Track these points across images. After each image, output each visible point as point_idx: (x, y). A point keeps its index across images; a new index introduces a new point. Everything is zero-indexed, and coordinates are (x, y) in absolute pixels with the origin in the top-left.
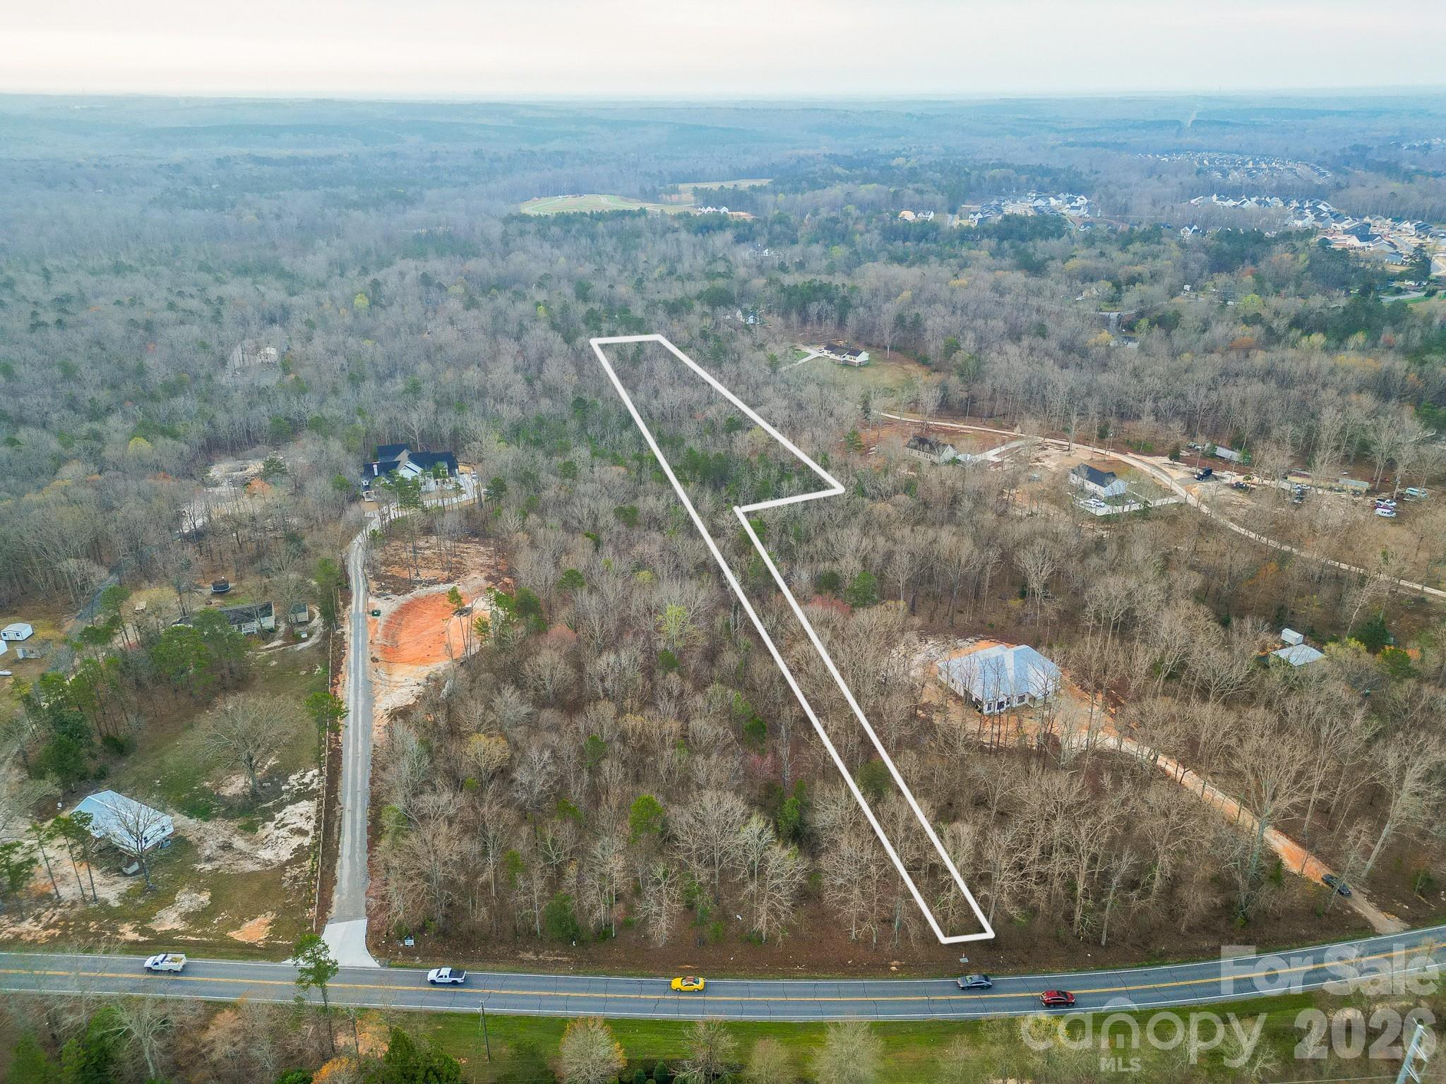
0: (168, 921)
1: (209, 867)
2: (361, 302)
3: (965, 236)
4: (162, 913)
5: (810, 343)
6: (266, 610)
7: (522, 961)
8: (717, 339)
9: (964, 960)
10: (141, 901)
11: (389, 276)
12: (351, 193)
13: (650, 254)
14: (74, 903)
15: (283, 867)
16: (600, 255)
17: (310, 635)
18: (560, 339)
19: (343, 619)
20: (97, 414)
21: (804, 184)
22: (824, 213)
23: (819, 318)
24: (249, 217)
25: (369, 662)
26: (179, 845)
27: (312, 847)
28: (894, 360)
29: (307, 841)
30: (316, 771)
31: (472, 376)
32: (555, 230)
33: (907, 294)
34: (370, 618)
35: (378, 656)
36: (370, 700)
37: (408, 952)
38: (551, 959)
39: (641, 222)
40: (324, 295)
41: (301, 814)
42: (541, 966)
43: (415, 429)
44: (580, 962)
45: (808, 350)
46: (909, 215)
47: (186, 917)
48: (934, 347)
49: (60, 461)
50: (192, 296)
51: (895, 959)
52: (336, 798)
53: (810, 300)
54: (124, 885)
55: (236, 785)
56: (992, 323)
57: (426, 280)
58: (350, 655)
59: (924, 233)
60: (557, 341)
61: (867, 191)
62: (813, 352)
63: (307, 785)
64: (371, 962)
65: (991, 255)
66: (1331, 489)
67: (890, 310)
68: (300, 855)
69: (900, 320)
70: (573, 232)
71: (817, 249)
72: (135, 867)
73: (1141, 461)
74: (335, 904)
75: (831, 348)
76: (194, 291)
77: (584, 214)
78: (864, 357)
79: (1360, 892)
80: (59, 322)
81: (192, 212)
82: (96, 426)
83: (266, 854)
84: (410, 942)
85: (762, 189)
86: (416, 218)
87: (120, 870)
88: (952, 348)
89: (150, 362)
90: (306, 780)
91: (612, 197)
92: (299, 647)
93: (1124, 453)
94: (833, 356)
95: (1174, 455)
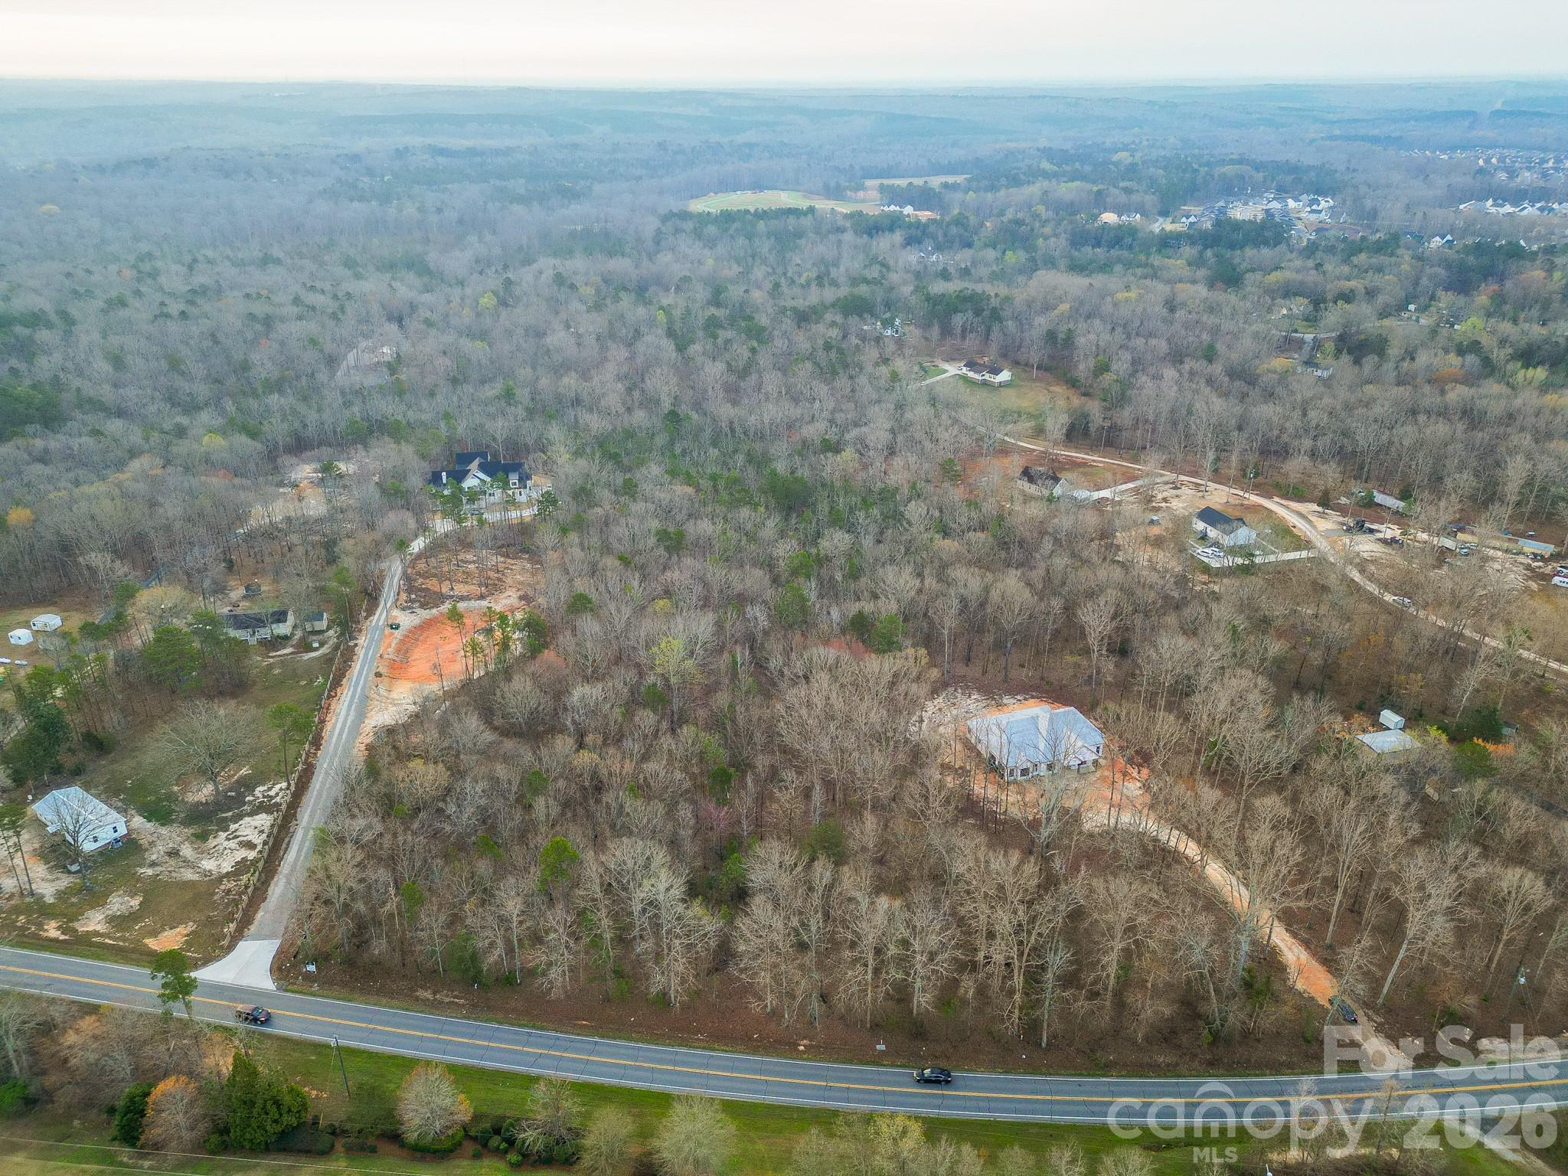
0: (94, 922)
1: (150, 872)
2: (487, 301)
3: (1167, 243)
4: (90, 913)
5: (950, 359)
6: (280, 617)
7: (417, 999)
8: (841, 351)
9: (881, 1047)
10: (74, 900)
11: (525, 277)
12: (519, 185)
13: (804, 259)
14: (12, 896)
15: (221, 878)
16: (753, 256)
17: (322, 644)
18: (673, 347)
19: (360, 631)
20: (192, 407)
21: (1003, 181)
22: (1010, 214)
23: (964, 331)
24: (410, 210)
25: (372, 676)
26: (128, 848)
27: (255, 861)
28: (1037, 379)
29: (252, 855)
30: (284, 785)
31: (570, 382)
32: (711, 230)
33: (1064, 307)
34: (388, 631)
35: (383, 670)
36: (361, 715)
37: (309, 977)
38: (447, 1000)
39: (807, 222)
40: (457, 292)
41: (255, 827)
42: (435, 1006)
43: (498, 437)
44: (475, 1006)
45: (946, 366)
46: (1109, 218)
47: (111, 920)
48: (1083, 368)
49: (133, 453)
50: (323, 292)
51: (804, 1038)
52: (294, 815)
53: (956, 311)
54: (65, 882)
55: (203, 793)
56: (1153, 342)
57: (559, 279)
58: (357, 667)
59: (1118, 238)
60: (669, 347)
61: (1067, 190)
62: (952, 369)
63: (272, 798)
64: (268, 984)
65: (1190, 264)
66: (1507, 551)
67: (1041, 323)
68: (242, 867)
69: (1051, 336)
70: (731, 231)
71: (991, 254)
72: (78, 866)
73: (1287, 507)
74: (256, 923)
75: (971, 365)
76: (327, 287)
77: (747, 212)
78: (1005, 376)
79: (1370, 1019)
80: (183, 314)
81: (356, 204)
82: (184, 420)
83: (208, 864)
84: (312, 968)
85: (954, 187)
86: (575, 214)
87: (65, 867)
88: (1103, 368)
89: (255, 357)
90: (272, 793)
91: (794, 194)
92: (307, 656)
93: (1269, 497)
94: (971, 374)
95: (1322, 502)
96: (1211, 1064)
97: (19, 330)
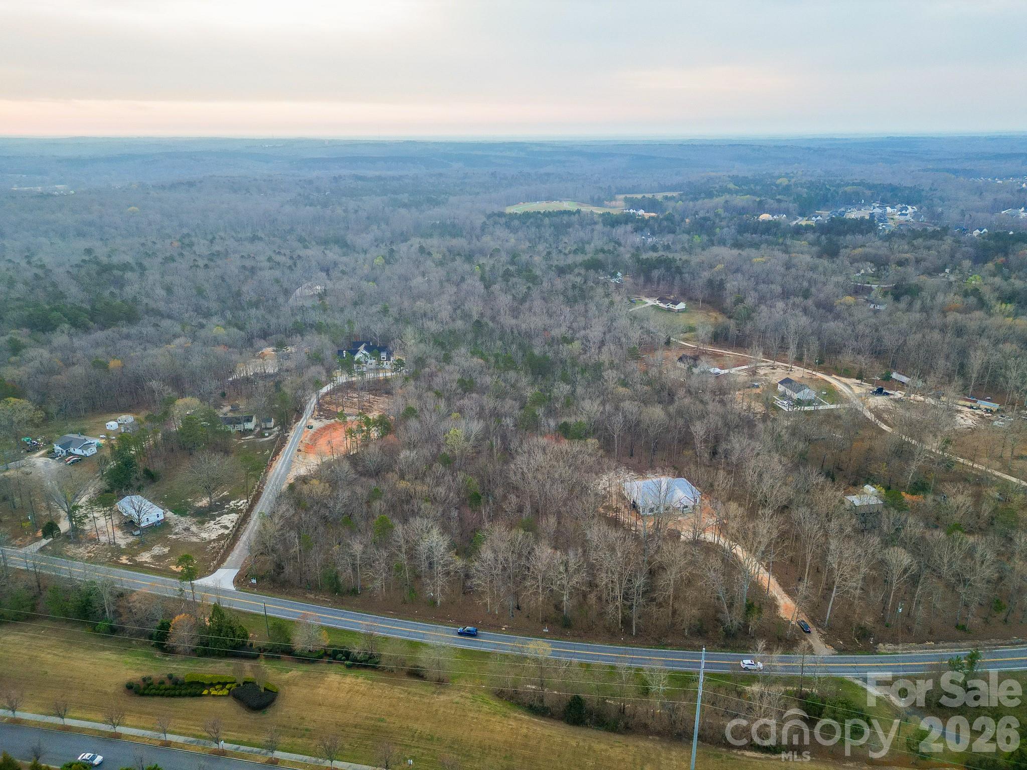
0: (145, 557)
1: (174, 537)
2: (379, 261)
3: (798, 231)
4: (143, 554)
5: (649, 296)
6: (249, 420)
7: (306, 598)
8: (581, 290)
9: (546, 630)
10: (136, 547)
11: (403, 248)
12: (404, 197)
14: (104, 544)
15: (210, 542)
16: (540, 238)
17: (270, 435)
18: (483, 286)
19: (291, 429)
20: (208, 315)
21: (703, 195)
22: (702, 214)
23: (659, 279)
24: (339, 211)
25: (295, 451)
26: (162, 526)
27: (229, 534)
28: (701, 309)
29: (227, 532)
30: (245, 501)
31: (421, 304)
32: (516, 223)
33: (720, 267)
34: (306, 429)
35: (302, 448)
36: (288, 470)
37: (252, 586)
38: (321, 599)
39: (575, 218)
40: (362, 256)
41: (229, 520)
42: (317, 601)
43: (377, 334)
44: (336, 602)
45: (647, 300)
46: (765, 217)
47: (153, 557)
48: (729, 301)
49: (175, 336)
50: (285, 255)
51: (505, 624)
52: (250, 515)
53: (655, 268)
54: (131, 539)
55: (204, 502)
56: (773, 287)
57: (422, 250)
58: (287, 447)
59: (769, 228)
60: (480, 287)
61: (741, 200)
62: (650, 302)
63: (239, 506)
64: (232, 588)
65: (810, 244)
66: (971, 407)
67: (706, 275)
68: (221, 537)
69: (710, 282)
70: (528, 224)
71: (685, 237)
72: (138, 532)
73: (839, 381)
74: (227, 561)
75: (661, 300)
76: (288, 252)
77: (539, 213)
78: (682, 306)
79: (819, 632)
80: (206, 266)
81: (308, 207)
82: (204, 321)
83: (204, 535)
84: (254, 581)
85: (672, 198)
86: (436, 213)
87: (132, 533)
88: (740, 300)
89: (245, 289)
90: (238, 504)
91: (572, 203)
92: (262, 440)
93: (829, 374)
94: (661, 305)
95: (859, 377)
96: (723, 647)
97: (115, 272)
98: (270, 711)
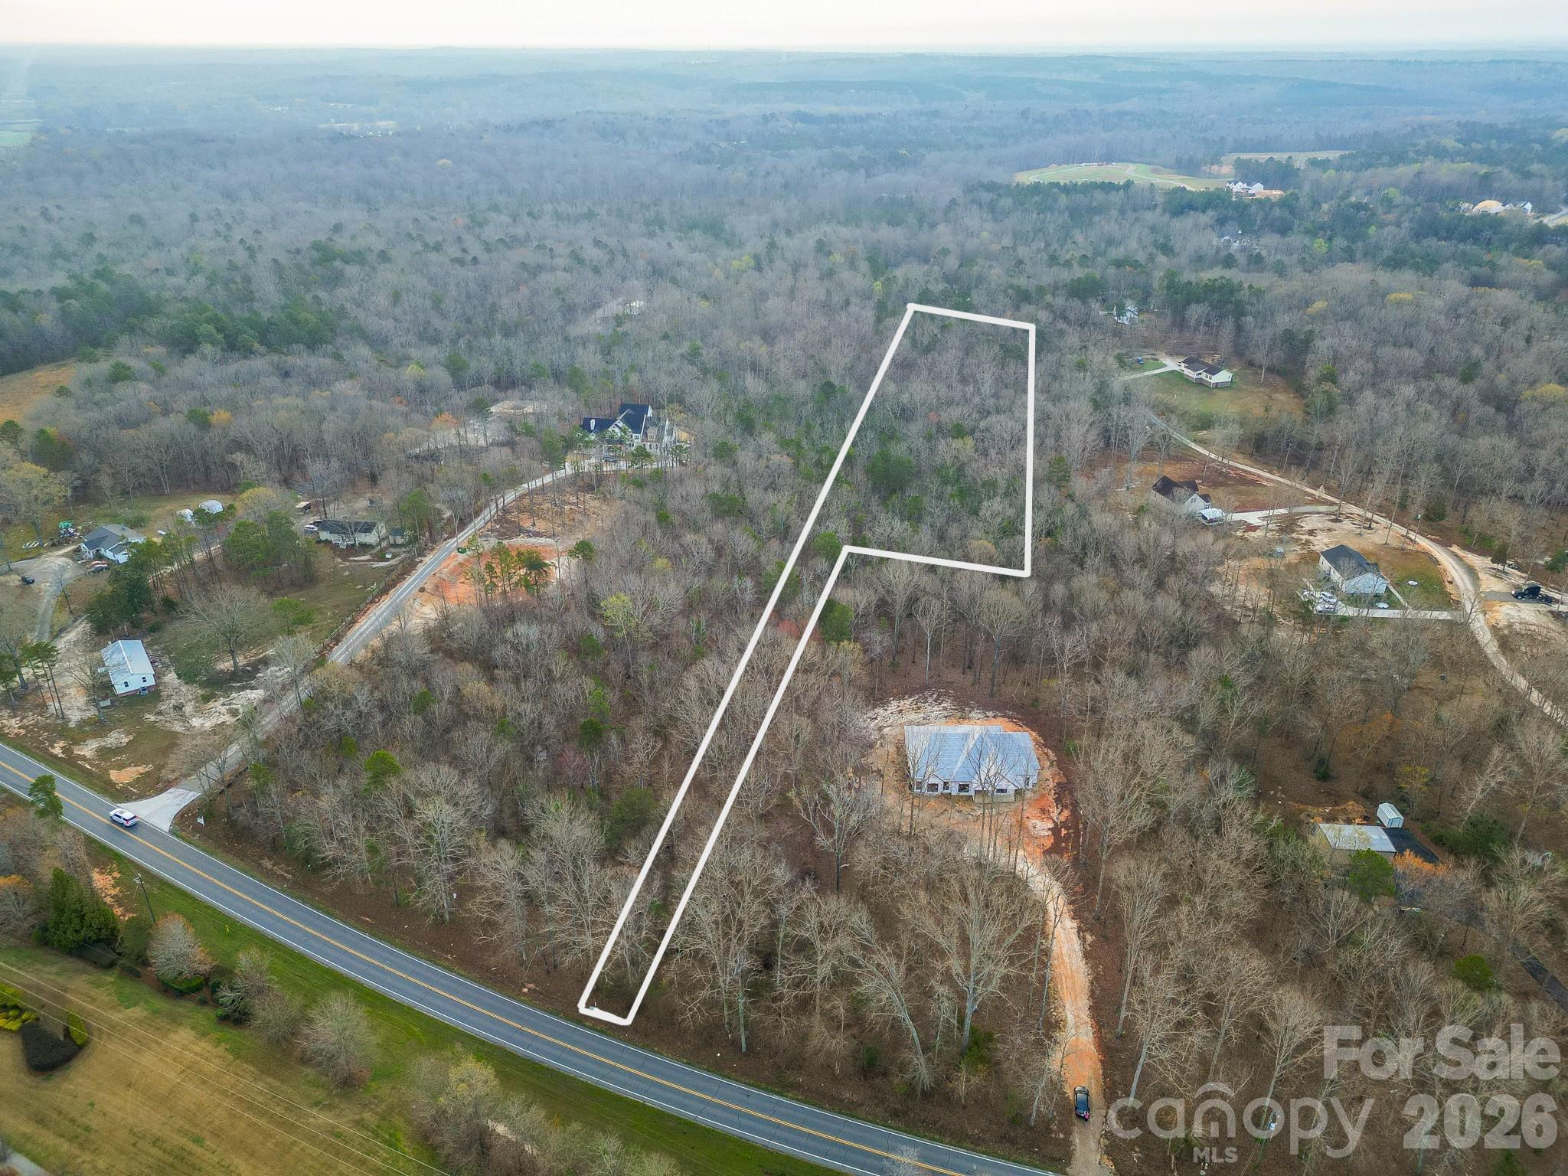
0: (89, 748)
1: (152, 718)
2: (744, 263)
4: (90, 741)
5: (1171, 353)
6: (368, 528)
7: (260, 865)
10: (87, 729)
11: (795, 242)
12: (856, 152)
14: (50, 716)
15: (197, 735)
17: (394, 556)
19: (433, 549)
22: (1355, 197)
23: (1198, 322)
24: (742, 173)
25: (416, 590)
26: (149, 697)
27: (230, 727)
28: (1261, 384)
29: (231, 721)
30: (292, 669)
33: (1320, 305)
34: (455, 552)
35: (429, 587)
36: (387, 622)
37: (197, 828)
41: (248, 699)
42: (269, 876)
45: (1166, 360)
46: (1487, 206)
47: (100, 749)
48: (1313, 373)
51: (534, 982)
53: (1198, 301)
54: (90, 713)
57: (822, 246)
58: (410, 579)
59: (1479, 229)
60: (868, 321)
62: (1172, 364)
63: (276, 678)
64: (166, 826)
65: (1546, 266)
67: (1285, 320)
68: (217, 729)
69: (1288, 336)
70: (1029, 205)
71: (1302, 241)
72: (108, 703)
73: (1457, 558)
74: (195, 775)
75: (1190, 363)
77: (1057, 185)
78: (1224, 376)
81: (698, 167)
83: (196, 722)
84: (202, 821)
85: (1323, 164)
86: (889, 180)
87: (97, 702)
88: (1329, 377)
89: (506, 302)
90: (278, 674)
91: (1142, 167)
92: (376, 565)
93: (1445, 543)
94: (1188, 372)
95: (1500, 557)
96: (895, 1114)
97: (338, 264)
98: (57, 1076)
